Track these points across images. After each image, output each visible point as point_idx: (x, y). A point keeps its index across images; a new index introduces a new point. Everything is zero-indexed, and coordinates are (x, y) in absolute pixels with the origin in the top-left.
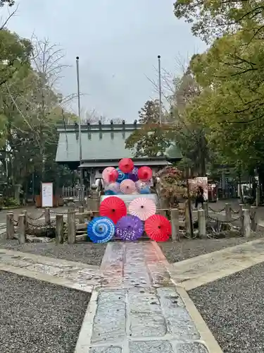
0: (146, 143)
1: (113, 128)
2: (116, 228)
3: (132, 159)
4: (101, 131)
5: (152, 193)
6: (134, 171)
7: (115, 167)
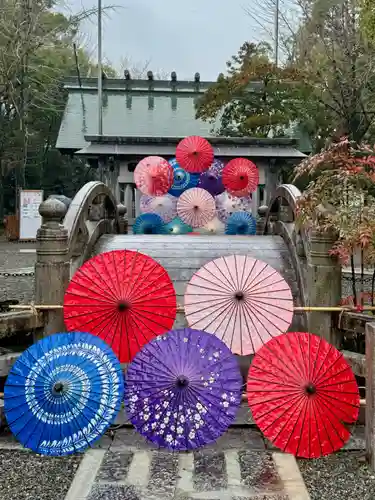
0: (243, 111)
1: (175, 88)
2: (125, 386)
3: (209, 140)
4: (151, 92)
5: (265, 231)
6: (215, 169)
7: (168, 157)
